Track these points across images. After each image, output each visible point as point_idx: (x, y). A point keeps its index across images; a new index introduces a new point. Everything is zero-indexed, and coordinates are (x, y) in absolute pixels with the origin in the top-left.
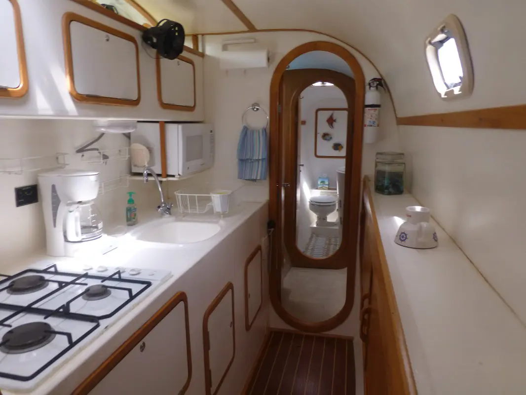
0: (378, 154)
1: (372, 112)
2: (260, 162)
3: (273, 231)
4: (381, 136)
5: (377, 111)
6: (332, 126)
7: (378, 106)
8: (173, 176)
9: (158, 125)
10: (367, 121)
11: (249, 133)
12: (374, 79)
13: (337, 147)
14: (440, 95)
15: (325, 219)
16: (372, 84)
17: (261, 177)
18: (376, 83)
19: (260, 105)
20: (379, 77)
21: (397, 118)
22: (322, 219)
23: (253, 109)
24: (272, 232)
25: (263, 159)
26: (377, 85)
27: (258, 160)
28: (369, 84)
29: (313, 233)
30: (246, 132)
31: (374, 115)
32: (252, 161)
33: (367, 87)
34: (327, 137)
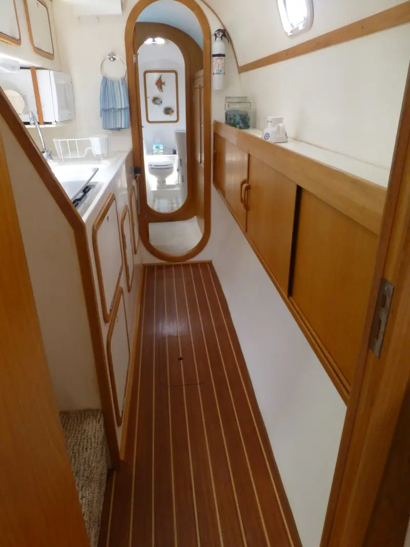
0: (226, 98)
1: (219, 61)
2: (123, 111)
3: (140, 176)
4: (226, 84)
5: (223, 61)
6: (161, 89)
7: (224, 55)
8: (50, 123)
9: (29, 71)
10: (215, 70)
11: (109, 83)
12: (219, 30)
13: (168, 111)
14: (286, 33)
15: (164, 182)
16: (218, 35)
17: (125, 126)
18: (221, 34)
19: (117, 55)
20: (222, 28)
21: (238, 67)
22: (162, 183)
23: (110, 59)
24: (138, 178)
25: (125, 109)
26: (222, 35)
27: (121, 109)
28: (215, 35)
29: (155, 196)
30: (106, 83)
31: (220, 64)
32: (115, 110)
33: (213, 38)
34: (157, 101)
